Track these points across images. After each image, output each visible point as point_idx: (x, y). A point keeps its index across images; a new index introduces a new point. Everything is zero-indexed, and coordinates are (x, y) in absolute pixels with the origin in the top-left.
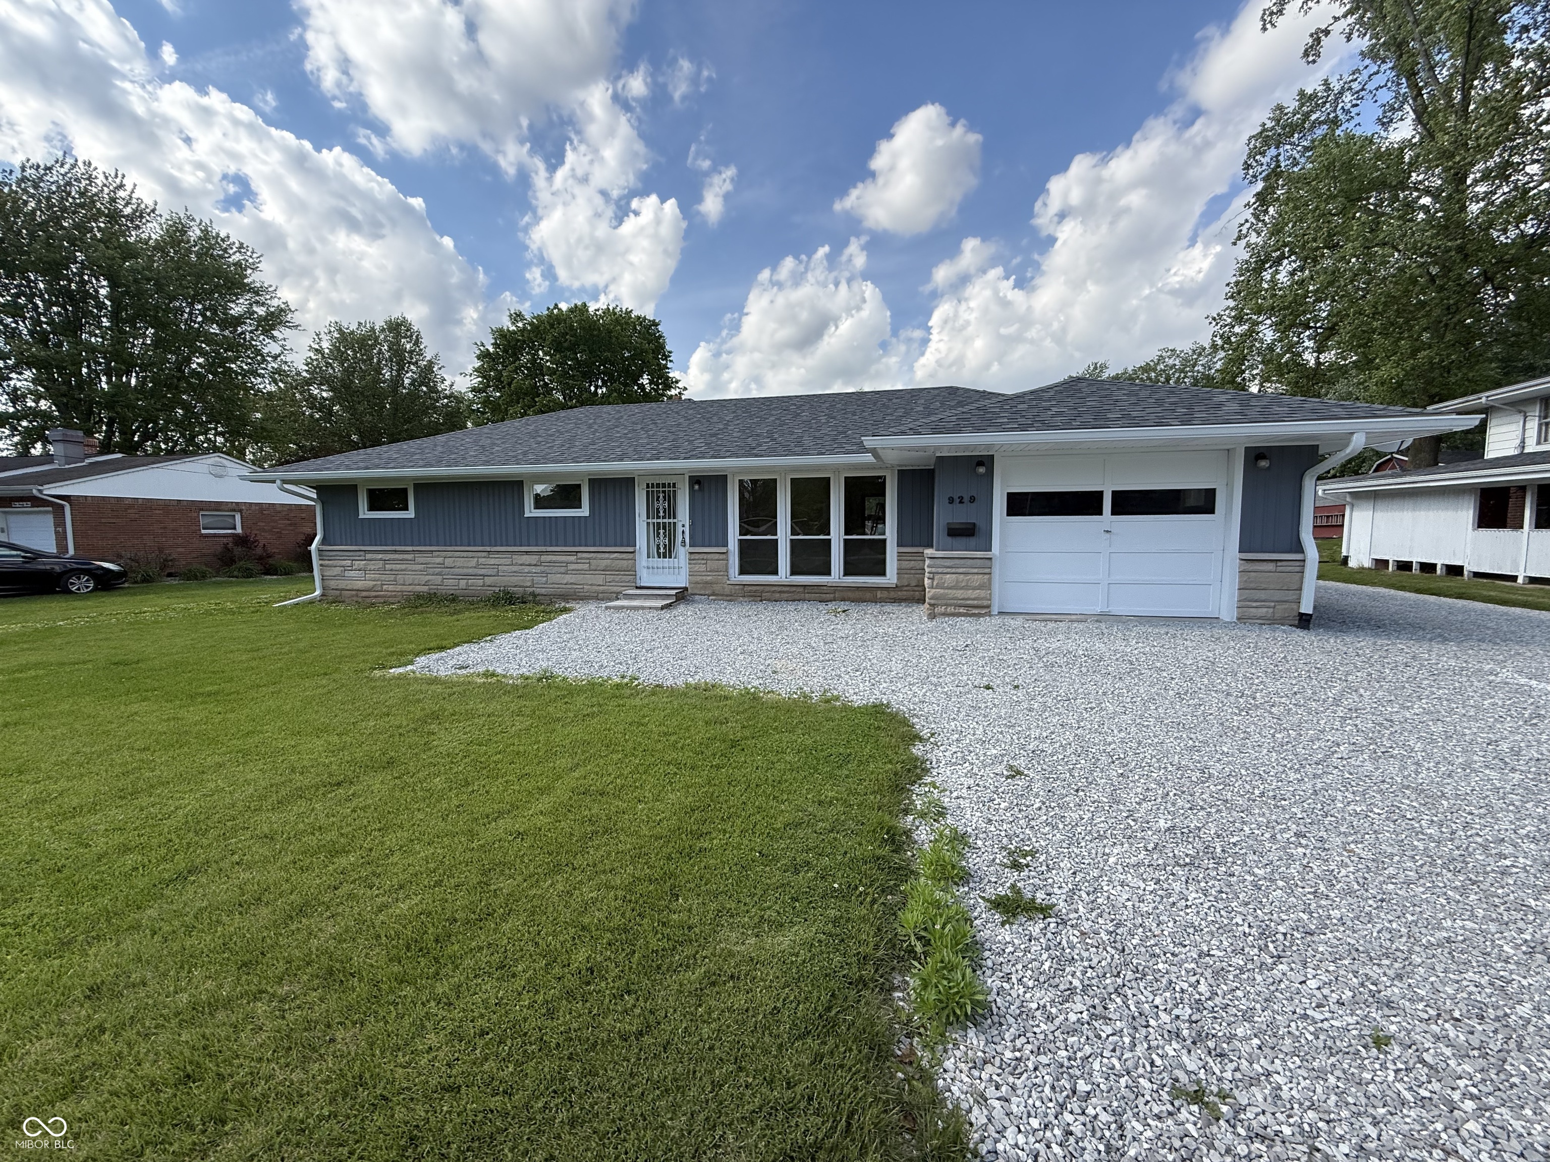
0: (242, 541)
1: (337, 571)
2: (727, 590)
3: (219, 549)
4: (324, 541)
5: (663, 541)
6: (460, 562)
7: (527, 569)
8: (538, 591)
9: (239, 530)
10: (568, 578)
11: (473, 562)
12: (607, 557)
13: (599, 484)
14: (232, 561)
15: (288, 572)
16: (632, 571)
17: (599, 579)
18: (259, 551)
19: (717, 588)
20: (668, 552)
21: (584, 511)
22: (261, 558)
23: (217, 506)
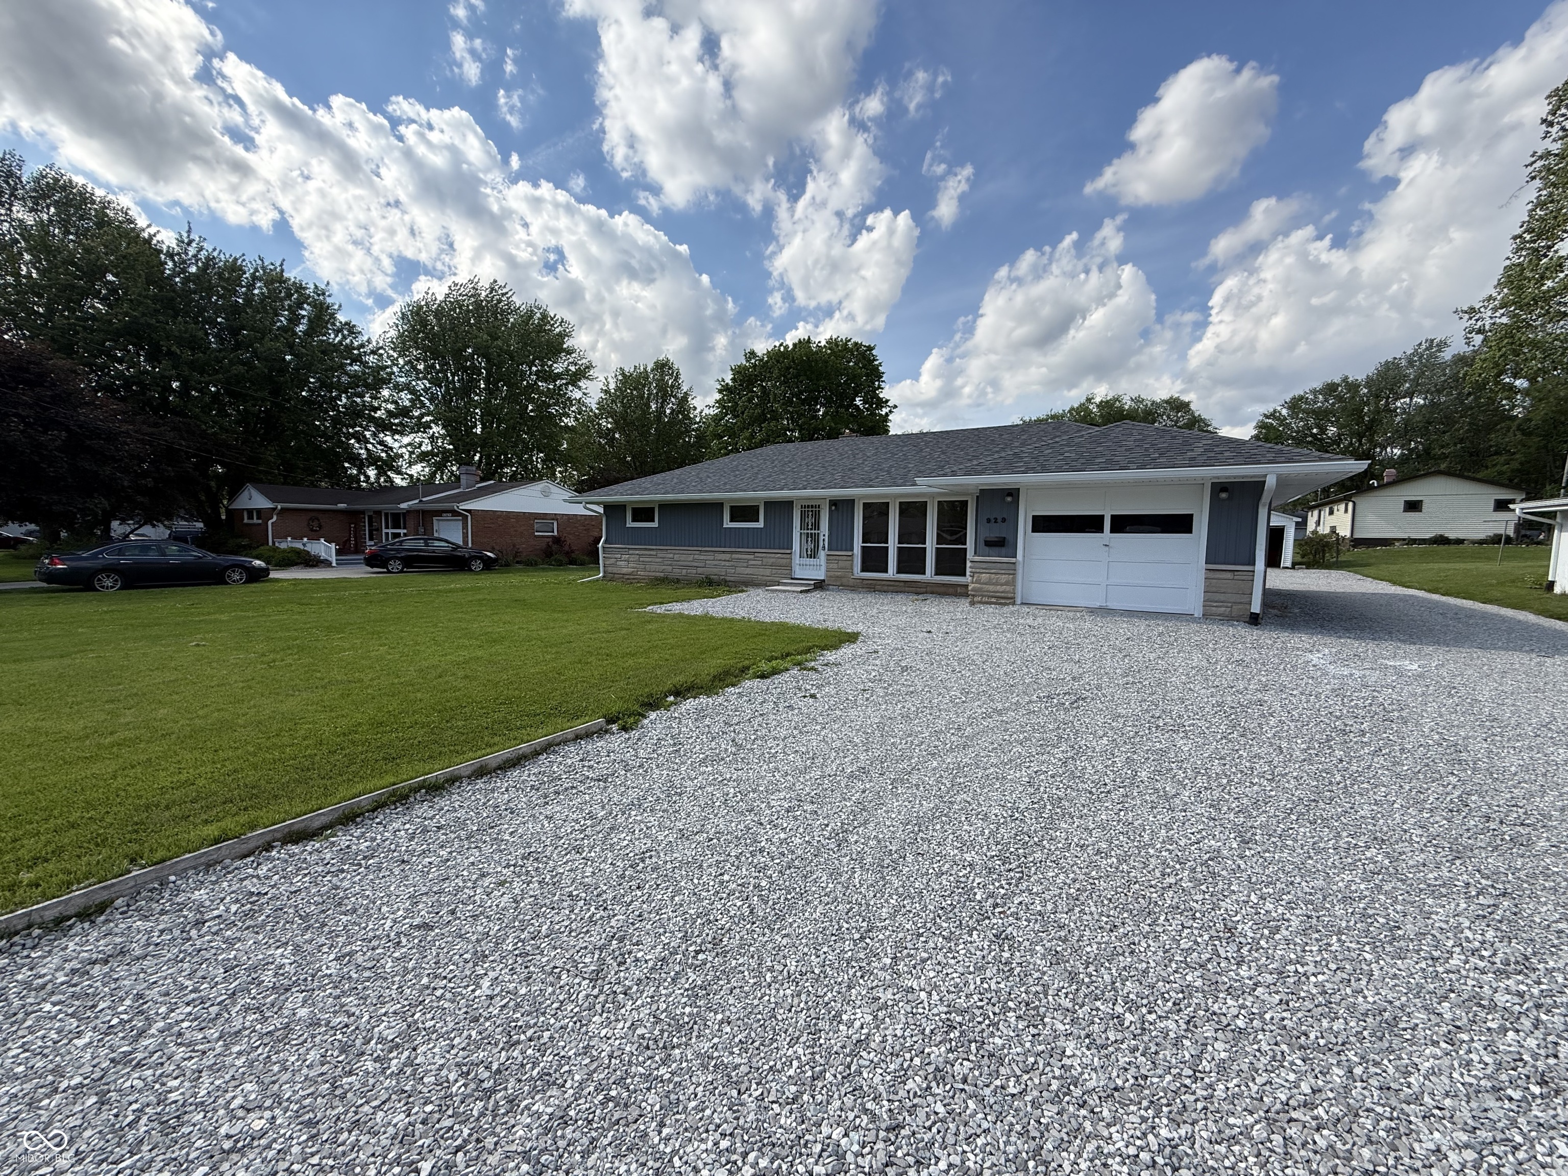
0: (557, 540)
1: (612, 561)
2: (851, 582)
3: (544, 545)
4: (606, 542)
5: (811, 546)
6: (683, 557)
7: (723, 563)
8: (728, 578)
9: (556, 533)
10: (748, 571)
11: (691, 558)
12: (773, 556)
13: (771, 505)
14: (552, 555)
15: (582, 564)
16: (789, 567)
17: (768, 572)
18: (566, 548)
19: (844, 581)
20: (813, 555)
21: (760, 524)
22: (567, 553)
23: (544, 516)
